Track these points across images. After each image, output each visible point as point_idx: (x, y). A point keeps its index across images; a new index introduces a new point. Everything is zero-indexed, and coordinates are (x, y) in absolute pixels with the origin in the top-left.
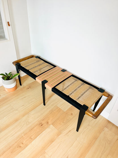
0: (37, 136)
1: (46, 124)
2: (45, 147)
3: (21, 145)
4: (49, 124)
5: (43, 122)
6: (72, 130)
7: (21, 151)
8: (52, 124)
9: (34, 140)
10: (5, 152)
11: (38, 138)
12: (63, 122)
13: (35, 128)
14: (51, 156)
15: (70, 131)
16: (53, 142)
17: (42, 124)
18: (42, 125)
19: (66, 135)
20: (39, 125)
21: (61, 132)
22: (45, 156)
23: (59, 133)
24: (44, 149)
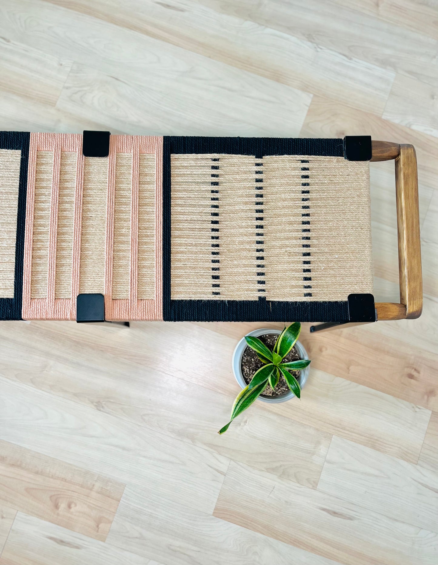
0: (364, 383)
1: (423, 390)
2: (344, 429)
4: (428, 401)
5: (424, 375)
8: (433, 411)
11: (361, 387)
13: (388, 359)
14: (329, 462)
16: (373, 447)
17: (415, 374)
18: (411, 376)
19: (420, 486)
20: (408, 367)
21: (420, 462)
22: (318, 443)
23: (411, 454)
24: (339, 431)
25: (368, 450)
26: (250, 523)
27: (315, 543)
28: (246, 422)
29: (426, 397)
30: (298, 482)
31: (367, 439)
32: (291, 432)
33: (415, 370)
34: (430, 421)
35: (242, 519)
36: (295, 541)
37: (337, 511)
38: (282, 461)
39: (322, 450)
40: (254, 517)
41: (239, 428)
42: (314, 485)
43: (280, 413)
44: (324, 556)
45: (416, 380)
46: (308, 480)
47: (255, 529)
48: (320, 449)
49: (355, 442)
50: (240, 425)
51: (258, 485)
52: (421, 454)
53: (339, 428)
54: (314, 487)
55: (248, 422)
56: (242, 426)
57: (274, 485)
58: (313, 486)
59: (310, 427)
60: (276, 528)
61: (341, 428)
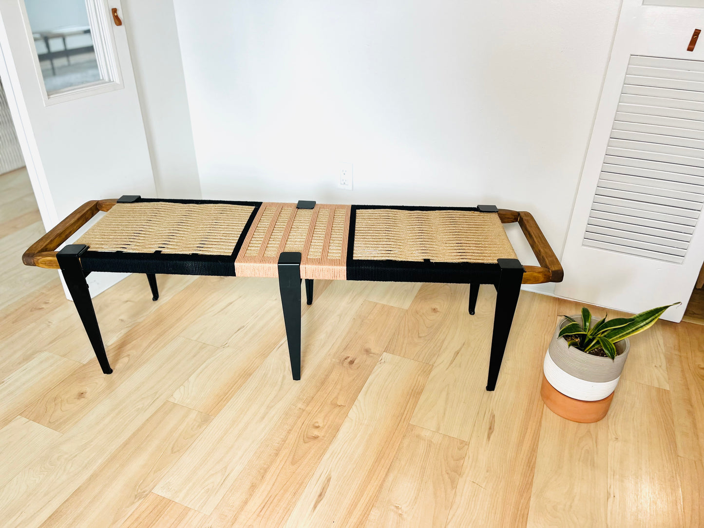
1: (365, 356)
2: (403, 414)
3: (316, 432)
4: (374, 354)
5: (351, 355)
6: (461, 349)
7: (327, 447)
8: (384, 351)
9: (350, 407)
10: (269, 467)
12: (420, 337)
13: (334, 376)
14: (438, 429)
15: (457, 353)
16: (420, 393)
17: (349, 360)
18: (352, 362)
19: (452, 365)
20: (342, 364)
21: (431, 363)
22: (418, 436)
23: (424, 368)
24: (405, 419)
25: (423, 398)
26: (521, 511)
27: (526, 446)
28: (397, 507)
29: (371, 355)
30: (464, 458)
31: (411, 397)
32: (407, 461)
33: (346, 359)
34: (393, 354)
35: (517, 520)
36: (529, 466)
37: (488, 427)
38: (442, 472)
39: (426, 434)
40: (512, 507)
41: (405, 516)
42: (464, 444)
43: (387, 470)
44: (538, 441)
45: (355, 359)
46: (459, 449)
47: (527, 507)
48: (426, 436)
49: (415, 407)
50: (401, 514)
51: (474, 499)
52: (423, 362)
53: (401, 418)
54: (468, 444)
55: (397, 505)
56: (403, 512)
57: (471, 482)
58: (466, 445)
59: (401, 442)
60: (519, 484)
61: (402, 416)
